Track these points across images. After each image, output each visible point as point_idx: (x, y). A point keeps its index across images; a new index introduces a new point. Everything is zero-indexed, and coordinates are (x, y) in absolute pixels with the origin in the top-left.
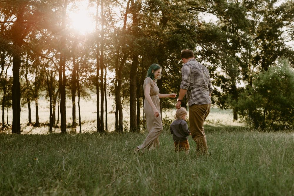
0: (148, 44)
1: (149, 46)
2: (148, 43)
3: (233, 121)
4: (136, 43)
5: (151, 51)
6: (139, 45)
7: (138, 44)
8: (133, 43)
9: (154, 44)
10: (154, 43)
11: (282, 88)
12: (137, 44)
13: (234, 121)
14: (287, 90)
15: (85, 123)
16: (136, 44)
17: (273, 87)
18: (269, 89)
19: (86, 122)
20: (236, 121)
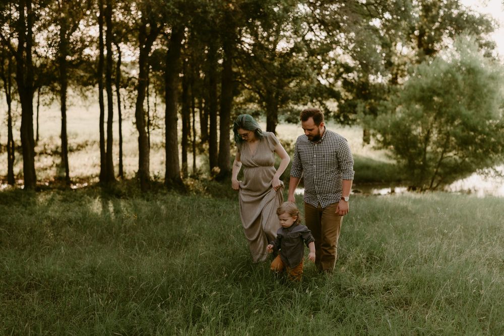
0: (199, 10)
1: (201, 15)
2: (199, 8)
3: (362, 146)
4: (172, 7)
5: (206, 25)
6: (179, 12)
7: (177, 8)
8: (166, 8)
9: (213, 10)
10: (213, 7)
11: (461, 94)
12: (176, 10)
13: (364, 145)
14: (472, 98)
15: (87, 145)
16: (173, 9)
17: (447, 92)
18: (438, 95)
19: (89, 143)
20: (367, 146)
